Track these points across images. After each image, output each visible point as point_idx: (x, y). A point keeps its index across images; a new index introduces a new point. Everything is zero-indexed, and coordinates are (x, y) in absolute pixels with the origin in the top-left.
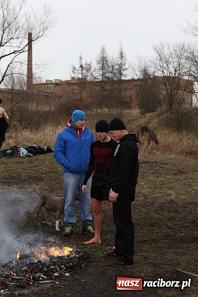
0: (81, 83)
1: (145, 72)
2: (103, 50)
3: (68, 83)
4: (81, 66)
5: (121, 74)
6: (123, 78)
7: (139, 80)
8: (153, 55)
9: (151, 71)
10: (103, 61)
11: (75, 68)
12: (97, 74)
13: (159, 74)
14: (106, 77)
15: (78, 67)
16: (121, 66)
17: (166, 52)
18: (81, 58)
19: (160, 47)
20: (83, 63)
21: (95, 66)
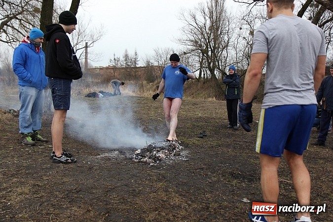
0: (114, 68)
1: (148, 62)
2: (126, 51)
3: (107, 68)
4: (115, 59)
5: (136, 63)
6: (137, 66)
7: (144, 67)
8: (154, 53)
9: (152, 61)
10: (126, 56)
11: (111, 60)
12: (122, 63)
13: (156, 64)
14: (128, 65)
15: (113, 59)
16: (136, 59)
17: (160, 52)
18: (114, 55)
19: (157, 49)
20: (116, 58)
21: (122, 59)
